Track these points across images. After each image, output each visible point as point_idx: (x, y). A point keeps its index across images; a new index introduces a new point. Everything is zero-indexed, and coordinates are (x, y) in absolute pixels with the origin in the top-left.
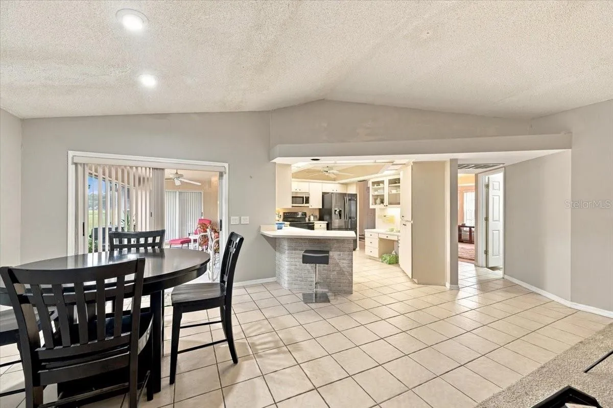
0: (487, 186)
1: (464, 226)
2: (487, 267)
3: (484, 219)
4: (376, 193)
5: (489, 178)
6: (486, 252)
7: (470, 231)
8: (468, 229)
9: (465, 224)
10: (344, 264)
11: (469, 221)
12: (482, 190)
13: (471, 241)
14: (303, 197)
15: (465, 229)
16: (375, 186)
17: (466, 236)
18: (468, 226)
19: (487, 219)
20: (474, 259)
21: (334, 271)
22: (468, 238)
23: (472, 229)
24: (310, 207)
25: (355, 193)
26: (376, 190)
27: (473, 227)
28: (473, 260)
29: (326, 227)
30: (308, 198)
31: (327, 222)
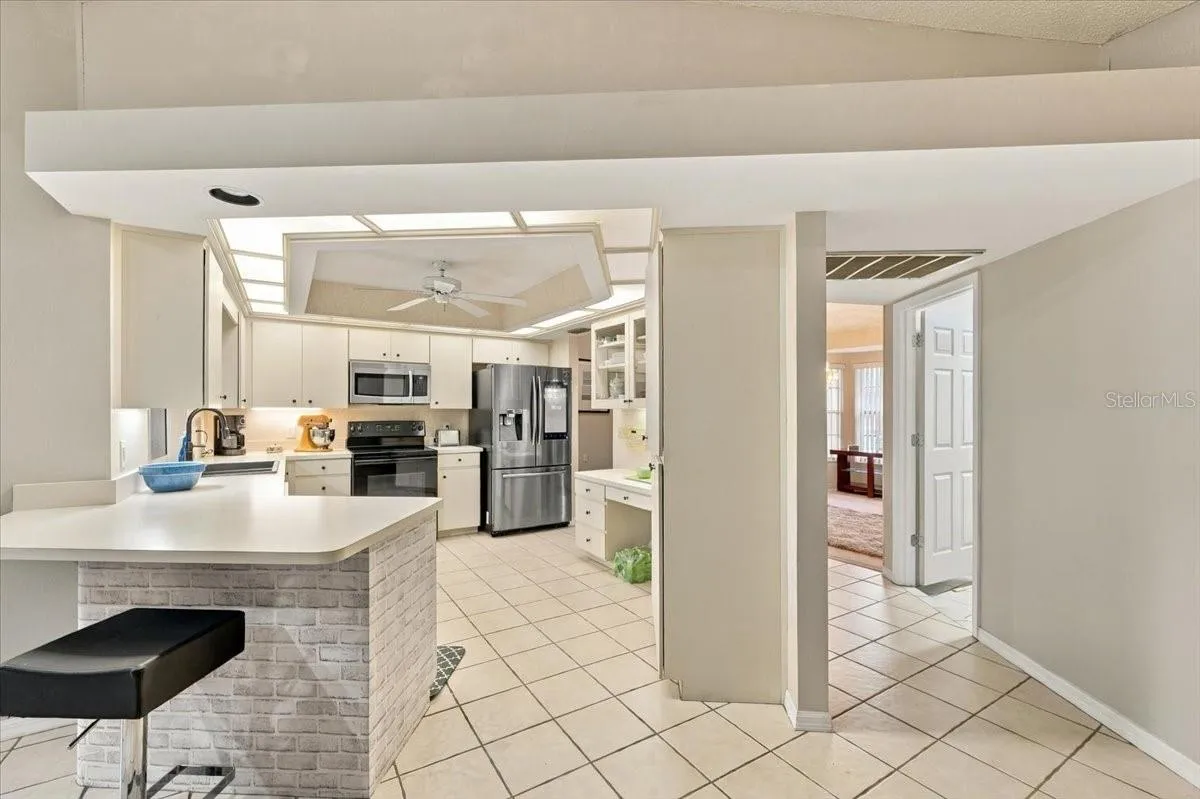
0: (919, 339)
1: (855, 452)
2: (918, 586)
3: (909, 441)
4: (609, 364)
5: (923, 315)
6: (916, 540)
7: (870, 466)
8: (864, 460)
9: (857, 448)
10: (329, 662)
11: (868, 441)
12: (905, 351)
13: (872, 491)
14: (405, 377)
15: (858, 459)
16: (606, 343)
17: (858, 476)
18: (865, 451)
19: (917, 441)
20: (880, 552)
21: (283, 696)
22: (864, 481)
23: (876, 460)
24: (433, 406)
25: (568, 366)
26: (607, 354)
27: (880, 456)
28: (880, 557)
29: (478, 462)
30: (425, 378)
31: (482, 450)
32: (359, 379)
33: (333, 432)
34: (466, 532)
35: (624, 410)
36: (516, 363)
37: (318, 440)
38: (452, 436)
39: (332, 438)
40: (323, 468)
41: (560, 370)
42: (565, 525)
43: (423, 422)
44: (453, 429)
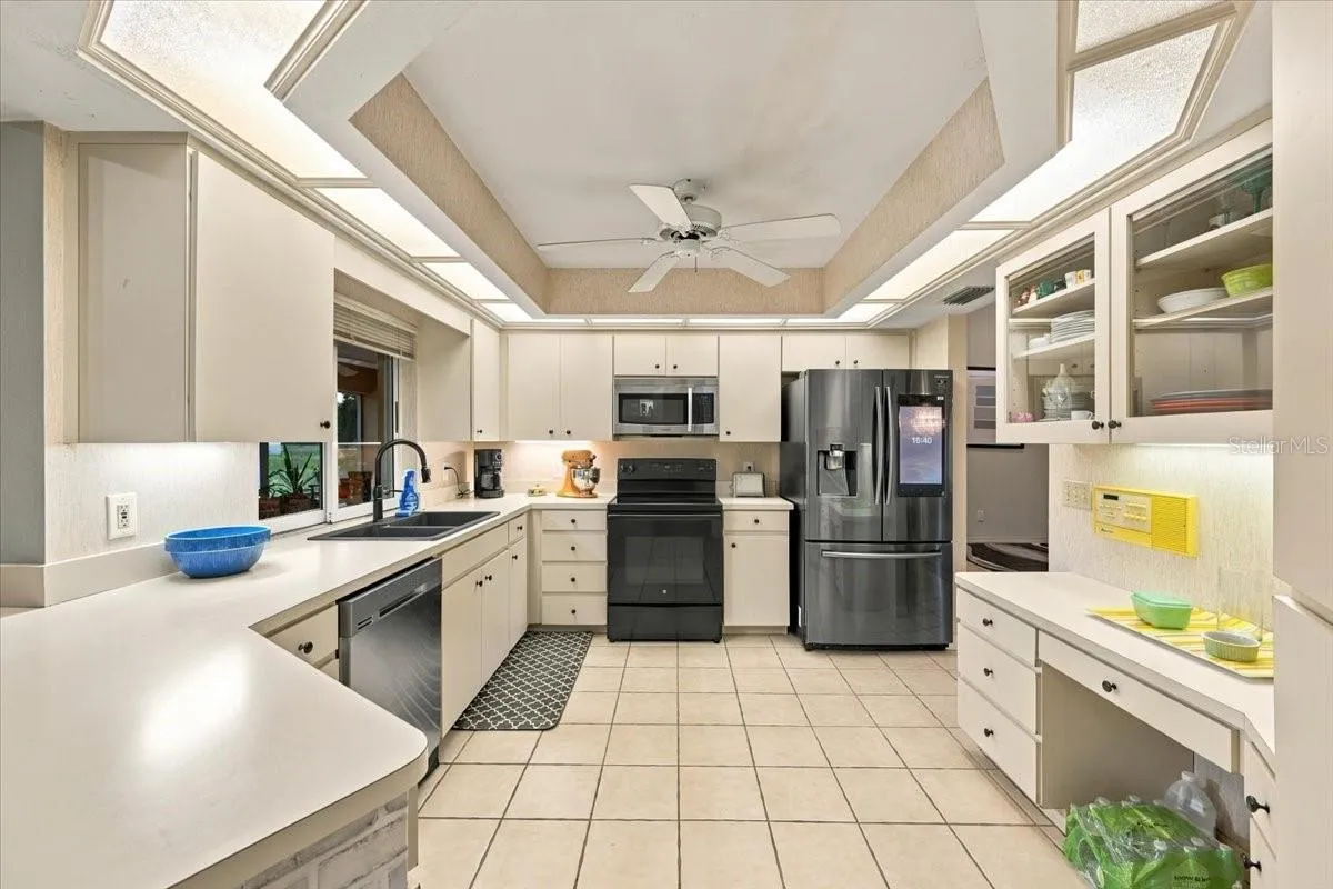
14: (683, 398)
16: (1037, 301)
24: (723, 438)
25: (945, 367)
29: (786, 527)
30: (711, 396)
31: (792, 507)
32: (625, 401)
33: (597, 472)
34: (768, 633)
35: (1082, 449)
36: (850, 366)
37: (581, 483)
38: (753, 483)
39: (595, 480)
40: (573, 521)
41: (932, 373)
42: (940, 648)
43: (714, 461)
44: (756, 472)
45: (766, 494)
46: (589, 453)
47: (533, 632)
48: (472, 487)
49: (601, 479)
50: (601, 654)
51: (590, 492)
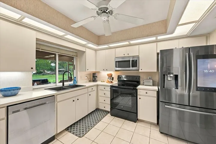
24: (140, 71)
30: (137, 60)
31: (158, 90)
32: (117, 63)
34: (151, 123)
40: (104, 88)
43: (140, 76)
44: (151, 79)
45: (153, 85)
46: (111, 74)
47: (97, 110)
48: (92, 80)
49: (114, 79)
50: (108, 118)
51: (111, 82)
